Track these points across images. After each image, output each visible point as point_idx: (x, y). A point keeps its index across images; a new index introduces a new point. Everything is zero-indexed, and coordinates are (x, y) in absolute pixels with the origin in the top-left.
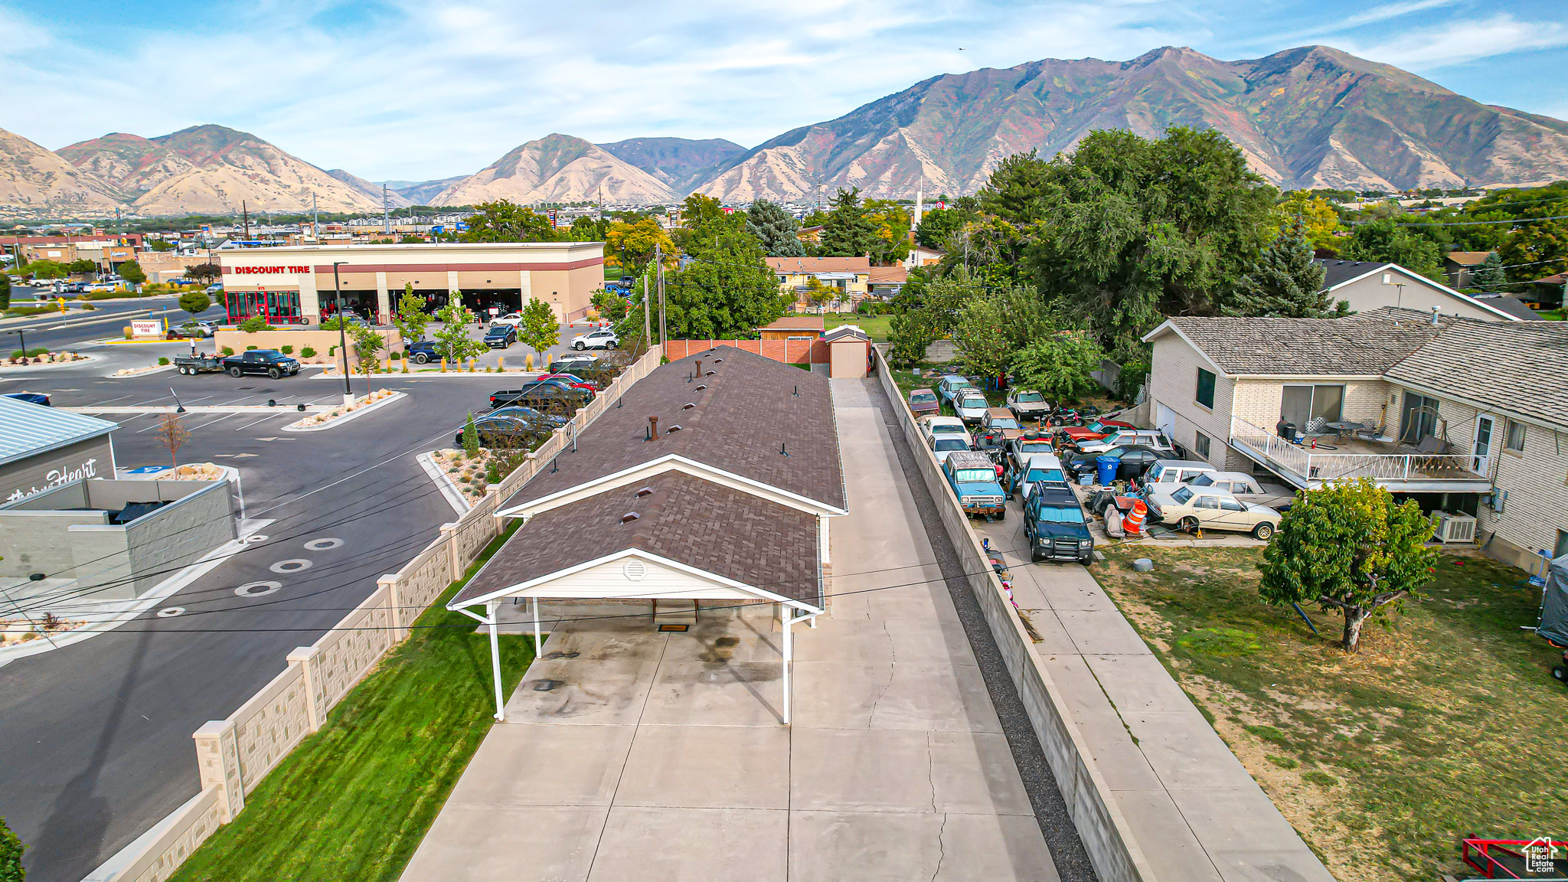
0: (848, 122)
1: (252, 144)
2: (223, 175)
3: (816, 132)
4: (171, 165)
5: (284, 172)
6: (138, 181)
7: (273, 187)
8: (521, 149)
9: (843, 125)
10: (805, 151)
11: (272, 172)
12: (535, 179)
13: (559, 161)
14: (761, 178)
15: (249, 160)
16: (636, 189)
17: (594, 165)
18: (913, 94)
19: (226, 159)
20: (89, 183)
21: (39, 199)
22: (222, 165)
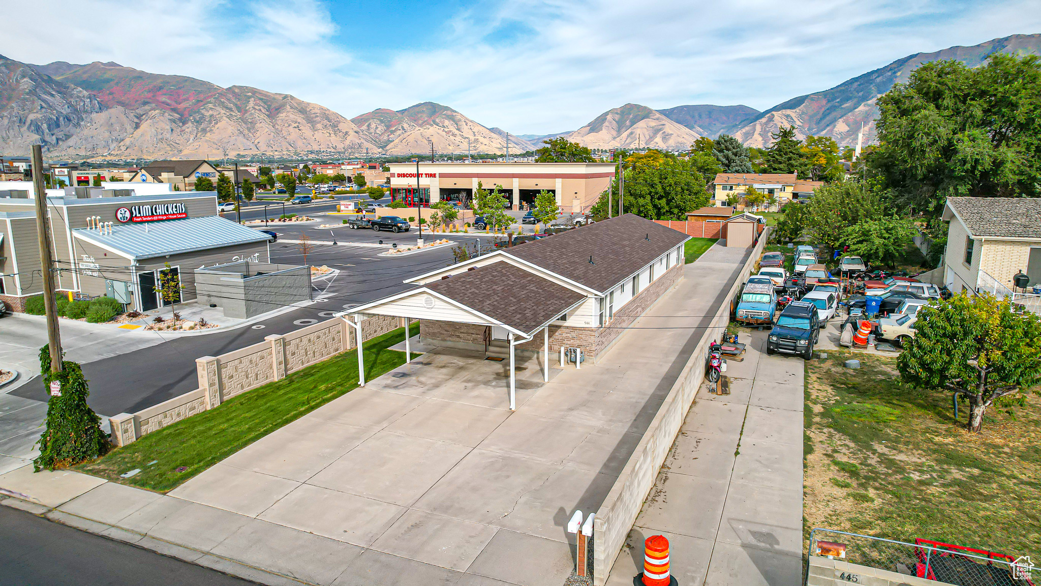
0: (837, 91)
1: (449, 113)
2: (432, 131)
3: (812, 99)
4: (405, 126)
5: (465, 129)
6: (388, 136)
7: (458, 138)
8: (607, 114)
9: (833, 94)
10: (803, 113)
11: (458, 129)
12: (614, 133)
13: (630, 121)
14: (769, 131)
15: (447, 123)
16: (680, 140)
17: (653, 124)
18: (891, 69)
19: (434, 122)
20: (365, 137)
21: (340, 147)
22: (432, 125)
